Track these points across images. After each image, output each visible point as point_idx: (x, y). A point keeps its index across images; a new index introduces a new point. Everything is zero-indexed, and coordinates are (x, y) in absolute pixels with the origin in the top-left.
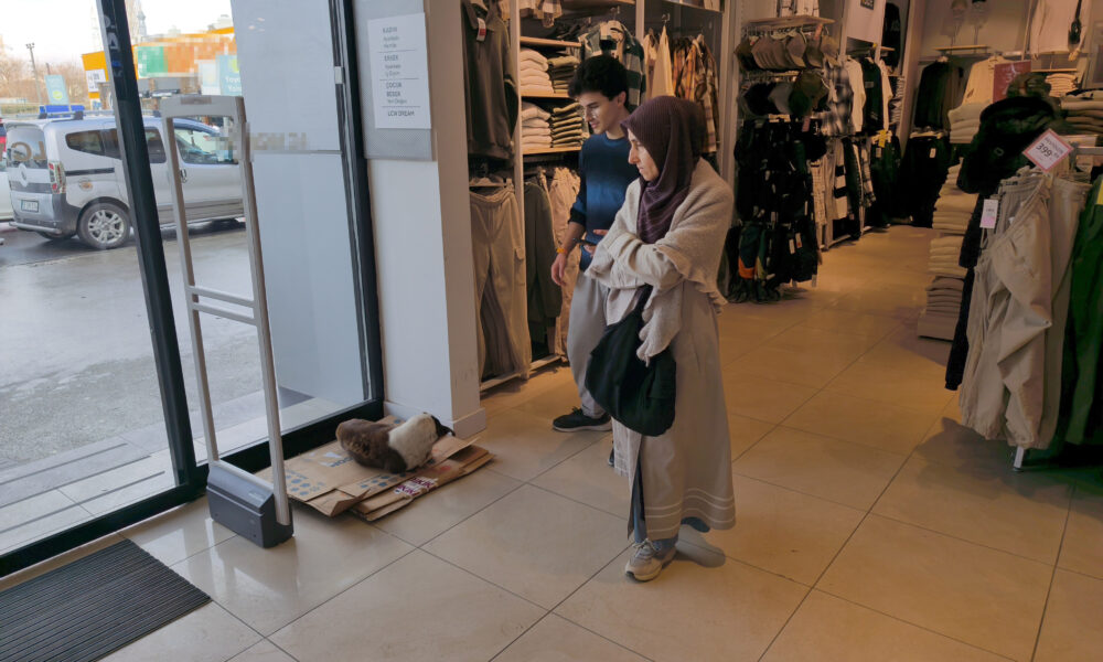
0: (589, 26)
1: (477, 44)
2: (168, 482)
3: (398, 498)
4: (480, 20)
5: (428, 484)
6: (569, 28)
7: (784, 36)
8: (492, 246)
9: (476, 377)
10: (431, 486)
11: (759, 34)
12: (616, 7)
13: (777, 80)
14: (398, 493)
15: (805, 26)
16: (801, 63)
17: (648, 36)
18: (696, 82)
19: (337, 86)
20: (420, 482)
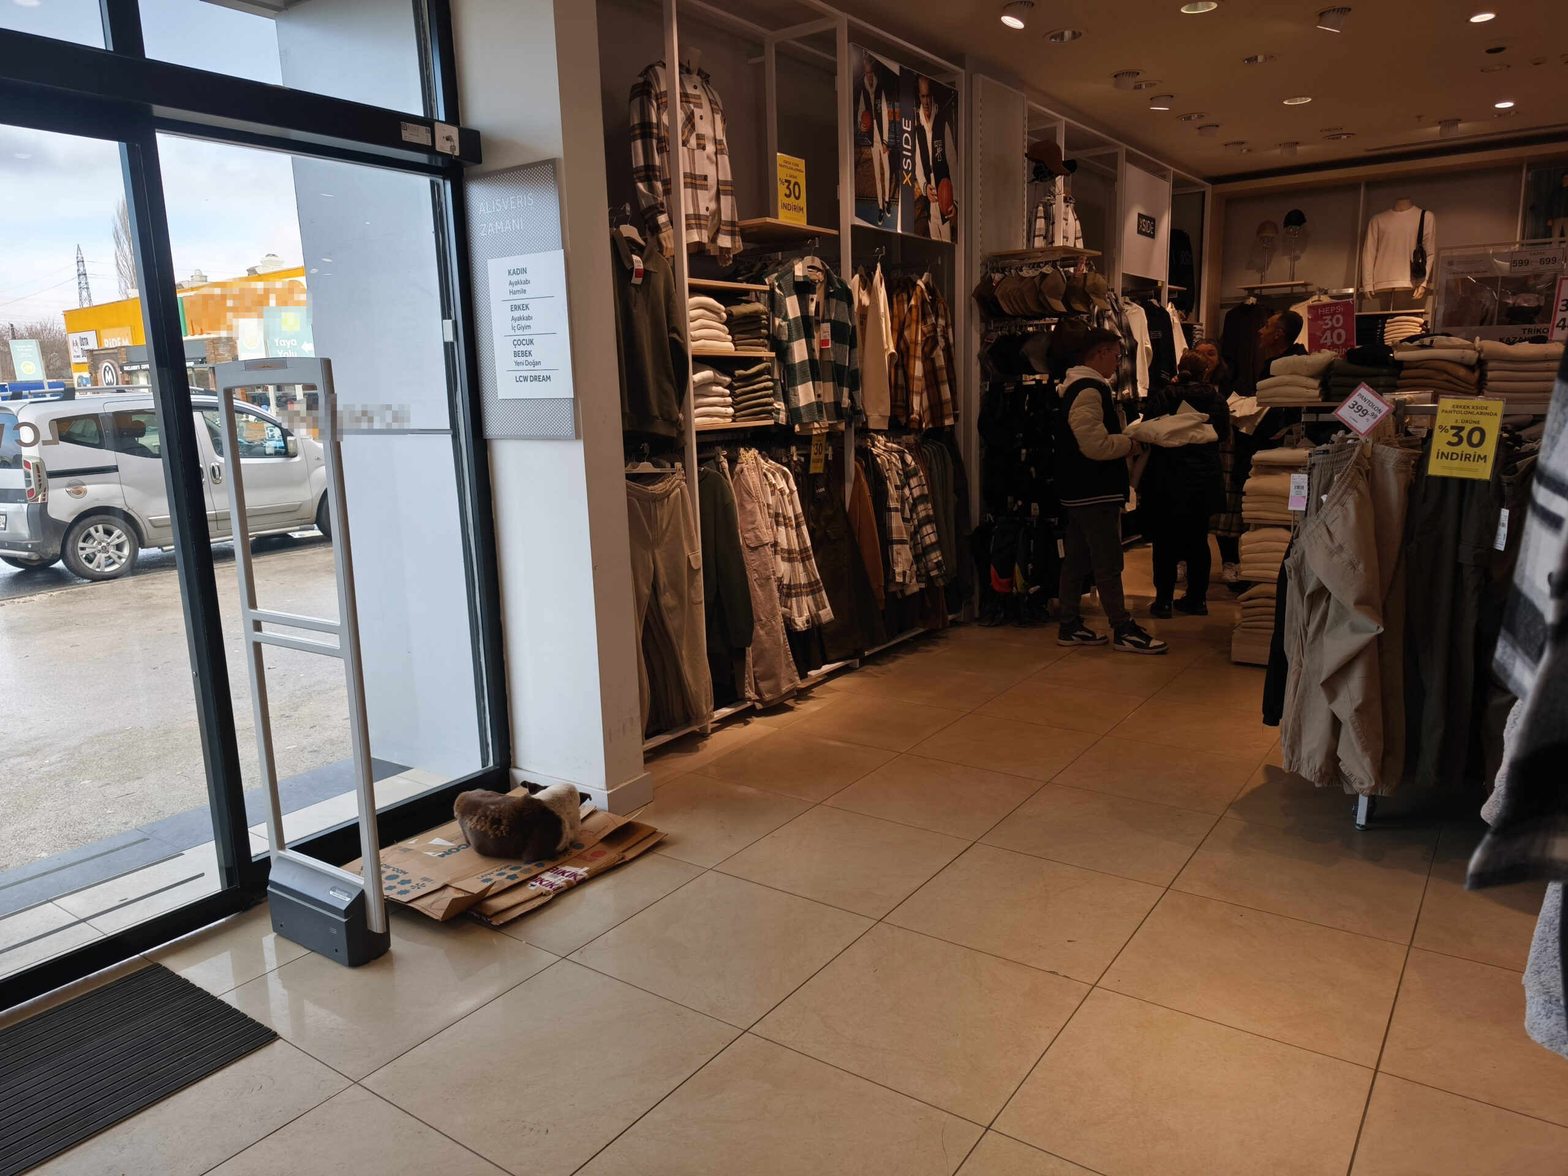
0: (780, 263)
1: (633, 289)
2: (212, 884)
3: (534, 894)
4: (635, 258)
5: (575, 875)
6: (753, 266)
7: (1037, 273)
8: (657, 551)
9: (638, 730)
10: (579, 878)
11: (1003, 270)
12: (813, 238)
13: (1030, 329)
14: (534, 888)
15: (1063, 260)
16: (1061, 307)
17: (857, 276)
18: (923, 334)
19: (446, 344)
20: (563, 873)
